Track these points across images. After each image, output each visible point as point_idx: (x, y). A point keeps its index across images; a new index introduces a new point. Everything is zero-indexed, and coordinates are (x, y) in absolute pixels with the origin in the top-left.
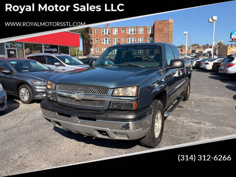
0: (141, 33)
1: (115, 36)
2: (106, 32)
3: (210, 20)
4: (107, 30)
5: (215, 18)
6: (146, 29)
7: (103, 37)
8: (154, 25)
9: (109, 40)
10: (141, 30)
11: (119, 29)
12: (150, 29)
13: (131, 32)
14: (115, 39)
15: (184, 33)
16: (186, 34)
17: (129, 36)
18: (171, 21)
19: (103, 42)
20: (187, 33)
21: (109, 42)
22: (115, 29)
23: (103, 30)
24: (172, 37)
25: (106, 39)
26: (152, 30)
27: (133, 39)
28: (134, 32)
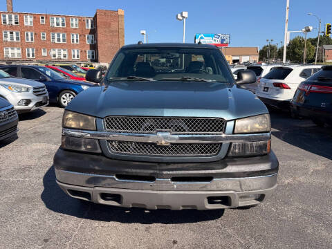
0: (75, 27)
1: (29, 28)
2: (10, 19)
3: (179, 17)
4: (13, 16)
5: (185, 14)
6: (82, 22)
7: (6, 28)
8: (96, 16)
9: (17, 34)
10: (74, 23)
11: (35, 17)
12: (90, 21)
13: (58, 24)
14: (29, 34)
15: (142, 32)
16: (143, 34)
17: (54, 30)
18: (121, 12)
19: (6, 36)
20: (144, 32)
21: (18, 38)
22: (28, 17)
23: (4, 16)
24: (124, 36)
25: (11, 33)
26: (92, 23)
27: (61, 35)
28: (63, 24)
